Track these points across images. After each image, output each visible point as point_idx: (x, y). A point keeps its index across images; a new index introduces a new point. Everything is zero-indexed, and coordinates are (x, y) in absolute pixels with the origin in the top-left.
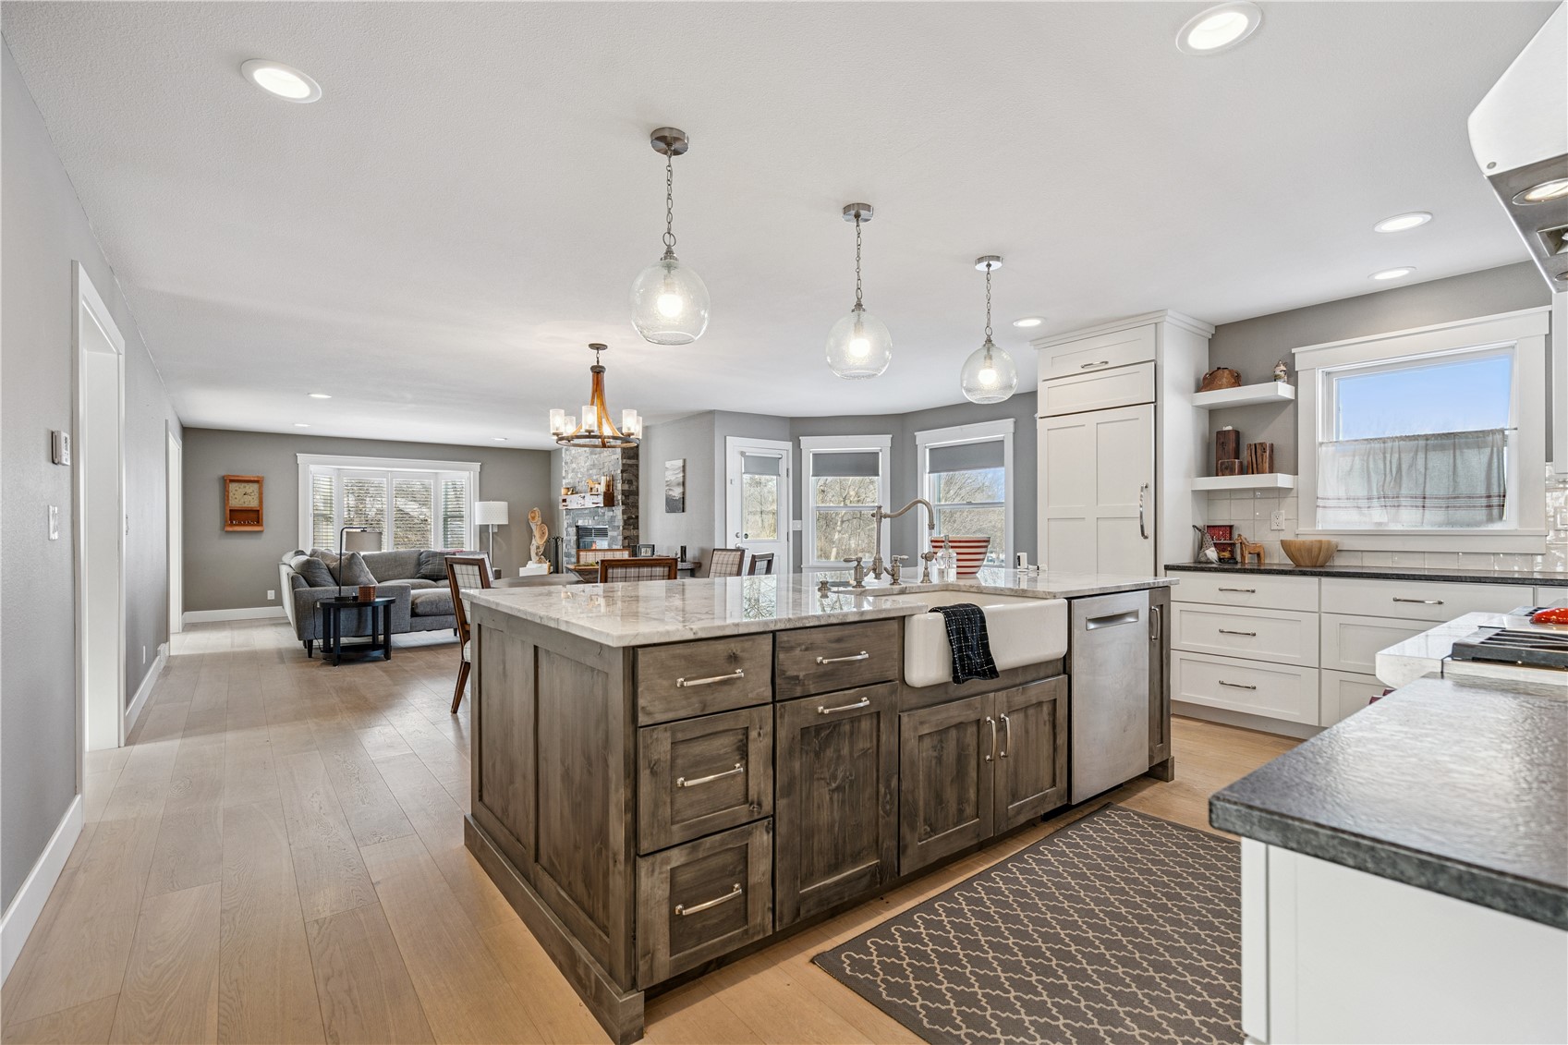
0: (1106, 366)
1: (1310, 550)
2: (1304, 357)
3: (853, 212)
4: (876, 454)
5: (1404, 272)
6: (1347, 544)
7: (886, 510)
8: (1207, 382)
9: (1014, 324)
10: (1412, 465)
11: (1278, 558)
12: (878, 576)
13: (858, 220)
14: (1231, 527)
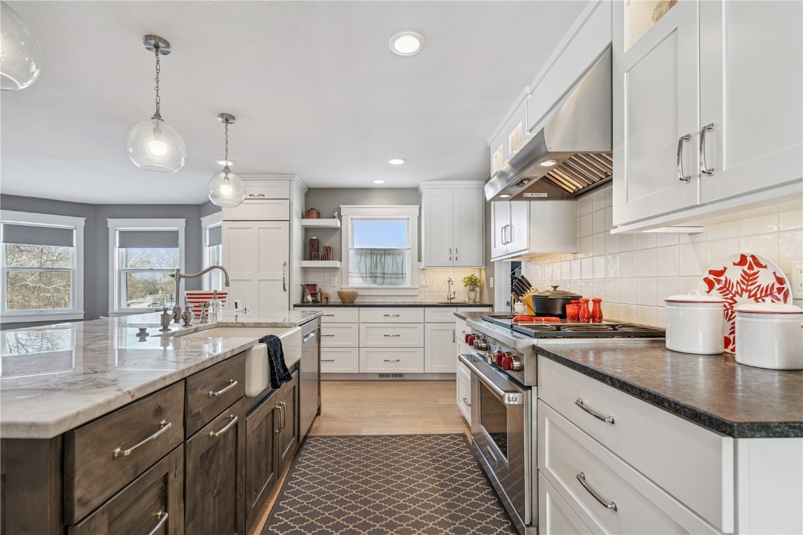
0: (263, 198)
1: (350, 296)
2: (345, 209)
3: (153, 42)
4: (71, 231)
5: (383, 182)
6: (360, 292)
7: (183, 272)
8: (307, 214)
9: (216, 161)
10: (381, 260)
11: (334, 299)
12: (177, 321)
13: (157, 51)
14: (315, 285)
